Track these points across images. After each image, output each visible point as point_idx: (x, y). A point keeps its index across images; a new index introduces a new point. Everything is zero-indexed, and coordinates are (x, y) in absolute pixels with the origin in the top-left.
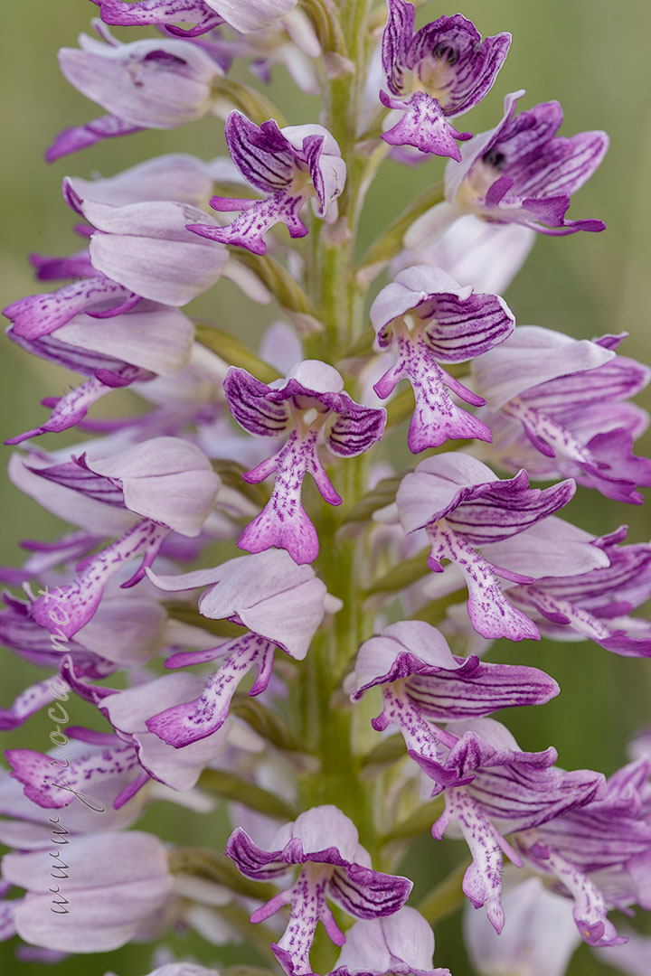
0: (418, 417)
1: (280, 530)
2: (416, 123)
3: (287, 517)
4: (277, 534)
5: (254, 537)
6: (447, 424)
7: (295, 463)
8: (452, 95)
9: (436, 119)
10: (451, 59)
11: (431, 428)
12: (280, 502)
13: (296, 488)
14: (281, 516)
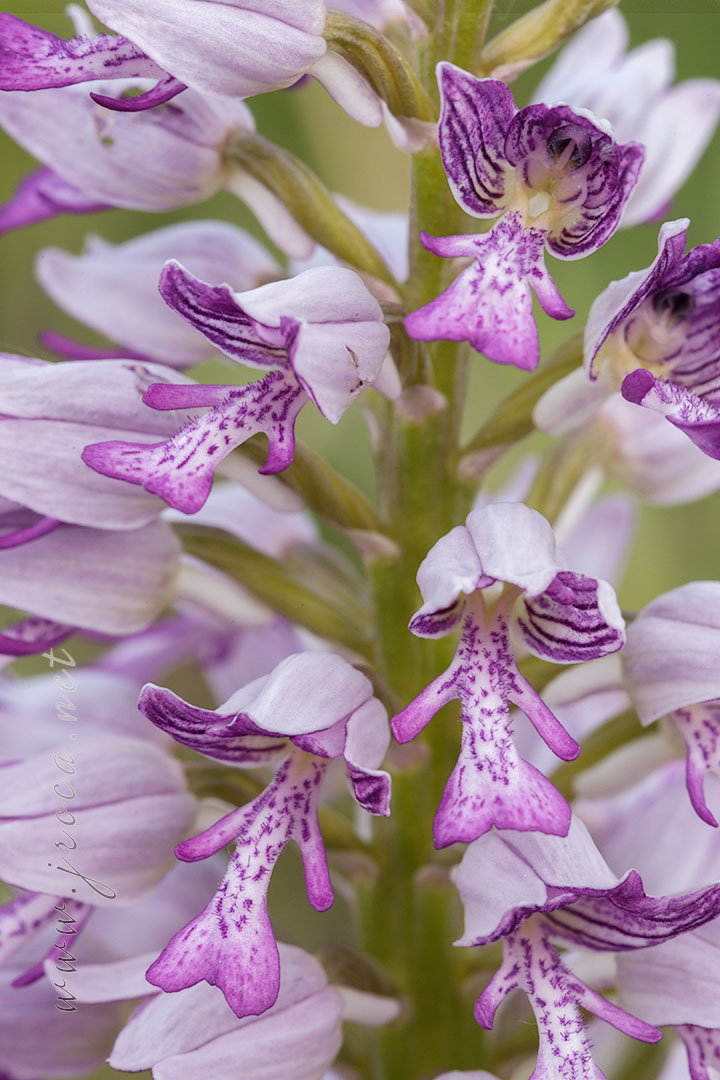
0: (458, 778)
1: (219, 952)
2: (474, 292)
3: (232, 930)
4: (214, 959)
5: (176, 962)
6: (498, 800)
7: (267, 830)
8: (584, 210)
9: (510, 285)
10: (574, 158)
11: (469, 804)
12: (227, 904)
13: (257, 877)
14: (224, 928)
